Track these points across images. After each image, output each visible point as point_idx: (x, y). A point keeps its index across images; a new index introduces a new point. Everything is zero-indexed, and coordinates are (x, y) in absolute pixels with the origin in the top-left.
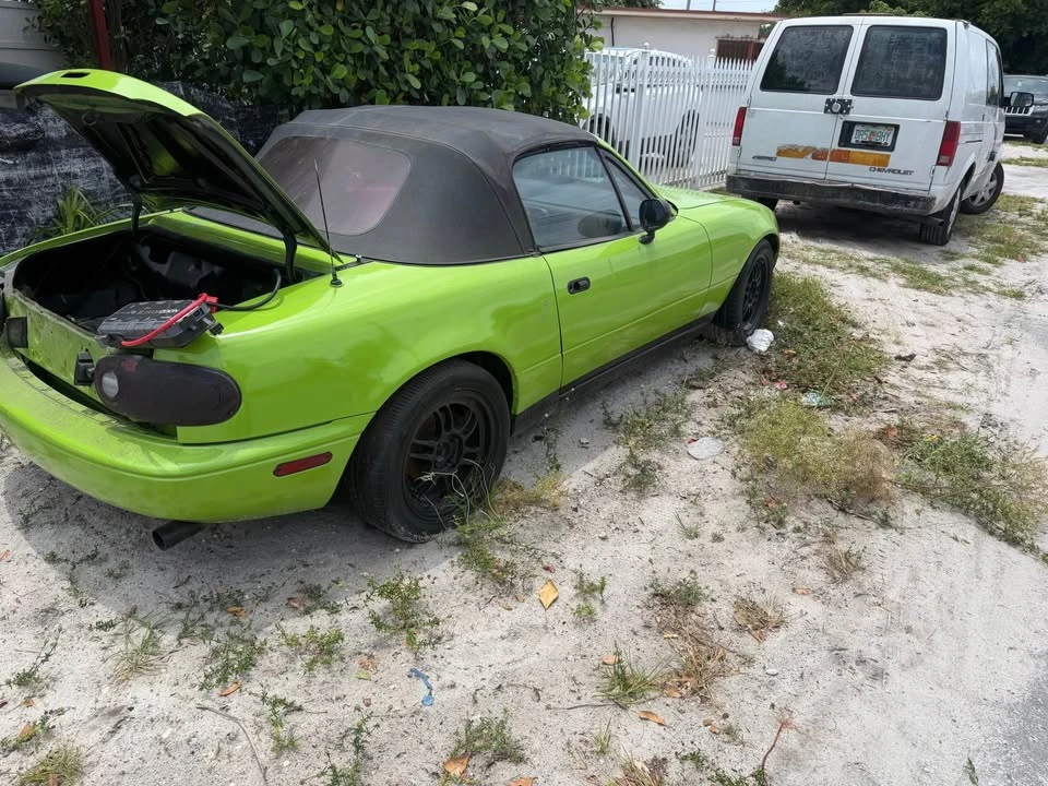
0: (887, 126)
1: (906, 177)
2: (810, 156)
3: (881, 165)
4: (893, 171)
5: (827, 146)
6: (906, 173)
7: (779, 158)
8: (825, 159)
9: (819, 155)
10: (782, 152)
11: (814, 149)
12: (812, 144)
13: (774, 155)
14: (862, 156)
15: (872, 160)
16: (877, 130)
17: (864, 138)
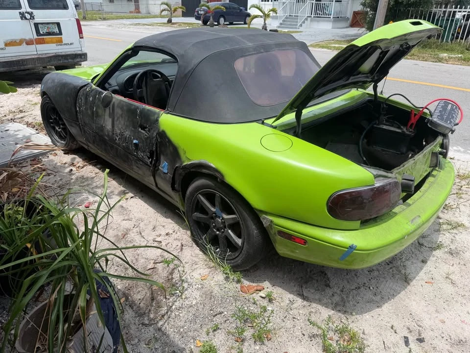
0: (53, 23)
1: (72, 46)
2: (24, 44)
3: (60, 42)
4: (66, 44)
5: (31, 37)
6: (71, 44)
7: (7, 48)
8: (33, 44)
9: (29, 43)
10: (7, 44)
11: (25, 40)
12: (24, 37)
13: (3, 46)
14: (50, 39)
15: (55, 41)
16: (50, 26)
17: (45, 31)
